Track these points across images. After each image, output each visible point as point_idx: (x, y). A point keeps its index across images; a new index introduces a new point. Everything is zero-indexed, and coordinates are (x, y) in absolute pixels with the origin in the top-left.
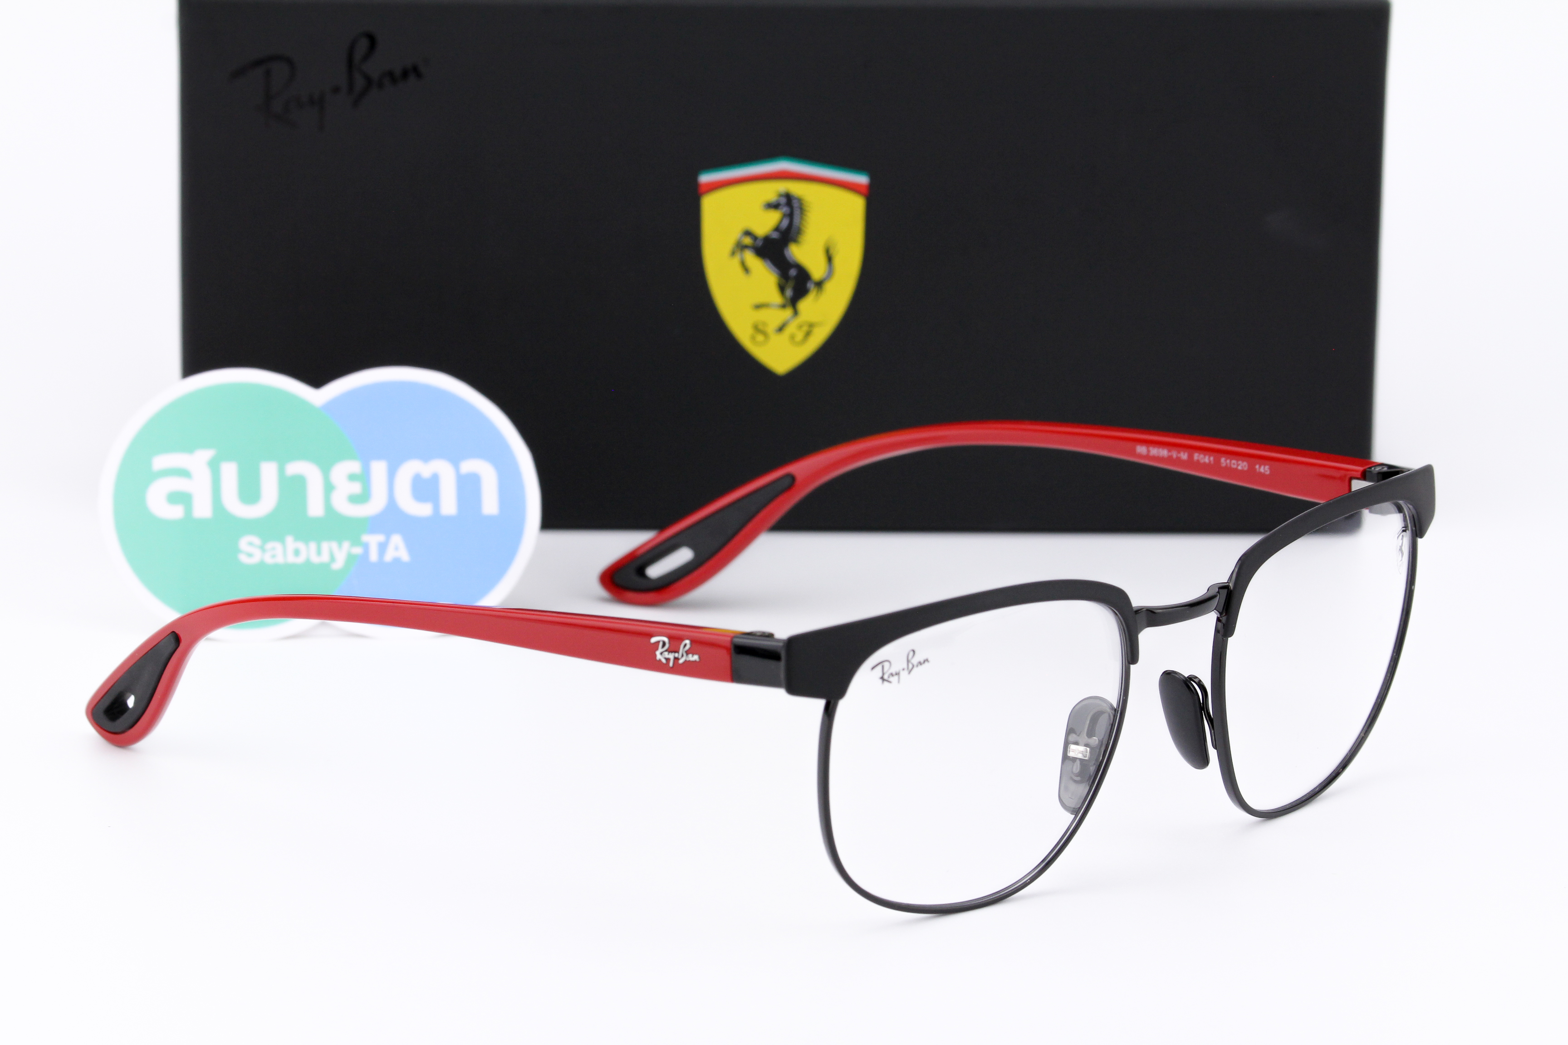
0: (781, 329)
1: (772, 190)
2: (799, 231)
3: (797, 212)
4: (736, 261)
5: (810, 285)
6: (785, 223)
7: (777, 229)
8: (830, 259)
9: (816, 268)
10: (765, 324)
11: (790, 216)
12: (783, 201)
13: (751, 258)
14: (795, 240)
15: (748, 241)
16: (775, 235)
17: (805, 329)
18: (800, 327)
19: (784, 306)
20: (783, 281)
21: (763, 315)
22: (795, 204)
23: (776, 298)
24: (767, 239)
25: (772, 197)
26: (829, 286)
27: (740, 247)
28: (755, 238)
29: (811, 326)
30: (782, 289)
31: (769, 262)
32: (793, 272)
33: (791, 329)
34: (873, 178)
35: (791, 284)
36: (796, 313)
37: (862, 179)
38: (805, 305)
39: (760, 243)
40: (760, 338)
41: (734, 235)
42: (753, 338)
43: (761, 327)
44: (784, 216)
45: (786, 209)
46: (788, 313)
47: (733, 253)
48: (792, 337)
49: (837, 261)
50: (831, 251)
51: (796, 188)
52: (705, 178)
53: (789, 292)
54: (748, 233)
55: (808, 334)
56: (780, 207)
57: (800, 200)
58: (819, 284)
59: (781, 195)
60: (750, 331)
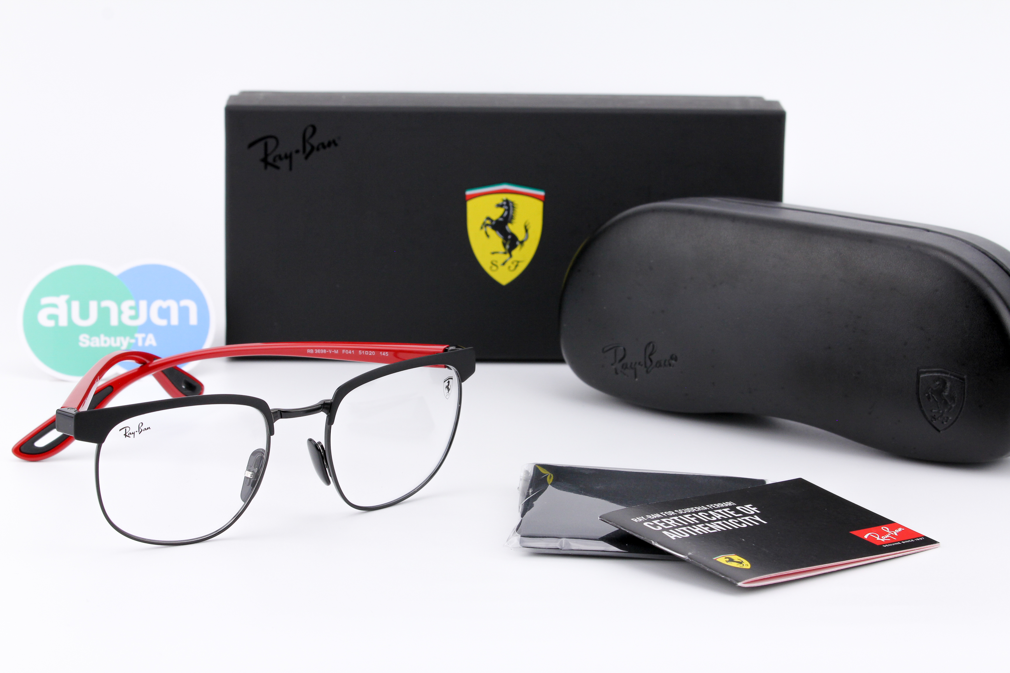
0: (504, 264)
1: (500, 198)
2: (512, 218)
3: (511, 208)
4: (483, 231)
5: (518, 243)
6: (506, 213)
7: (502, 217)
8: (527, 231)
9: (520, 236)
10: (496, 261)
11: (508, 210)
12: (505, 203)
13: (490, 230)
14: (510, 222)
15: (488, 222)
16: (501, 219)
17: (515, 264)
18: (513, 263)
19: (505, 253)
20: (505, 241)
21: (495, 257)
22: (511, 204)
23: (502, 249)
24: (497, 221)
25: (500, 202)
26: (526, 243)
27: (485, 225)
28: (492, 221)
29: (518, 262)
30: (504, 245)
31: (498, 232)
32: (509, 237)
33: (509, 263)
34: (546, 193)
35: (509, 242)
36: (511, 256)
37: (542, 193)
38: (515, 252)
39: (494, 223)
40: (494, 268)
41: (482, 219)
42: (491, 268)
43: (494, 263)
44: (505, 210)
45: (506, 207)
46: (507, 256)
47: (482, 228)
48: (509, 267)
49: (530, 232)
50: (528, 227)
51: (511, 197)
52: (469, 193)
53: (508, 247)
54: (488, 218)
55: (517, 266)
56: (504, 206)
57: (512, 203)
58: (522, 243)
59: (504, 201)
60: (490, 265)
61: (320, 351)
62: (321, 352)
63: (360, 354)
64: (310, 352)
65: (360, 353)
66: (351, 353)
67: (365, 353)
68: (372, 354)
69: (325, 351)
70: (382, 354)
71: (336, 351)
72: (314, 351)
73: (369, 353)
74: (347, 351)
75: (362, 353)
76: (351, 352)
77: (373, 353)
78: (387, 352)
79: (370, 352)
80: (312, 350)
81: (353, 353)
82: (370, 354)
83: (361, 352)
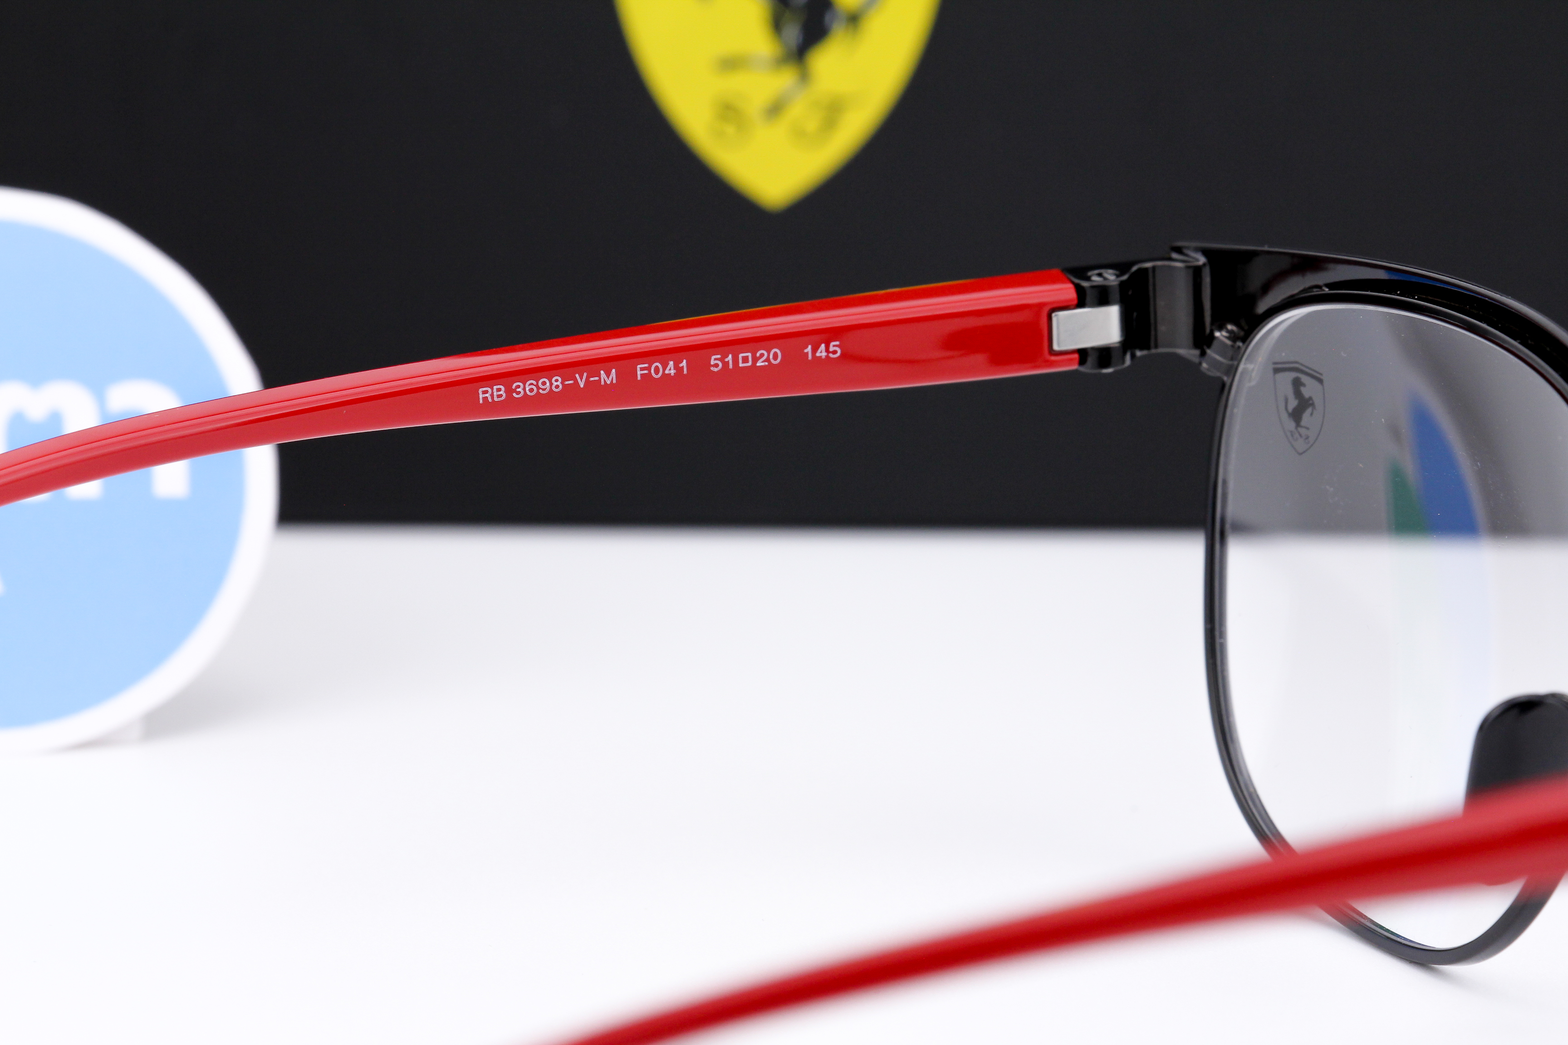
0: (774, 112)
5: (835, 20)
17: (825, 110)
18: (813, 107)
19: (780, 63)
23: (765, 46)
29: (838, 103)
30: (776, 26)
35: (796, 16)
36: (805, 77)
38: (824, 61)
40: (731, 131)
48: (798, 127)
53: (792, 34)
55: (830, 122)
58: (856, 19)
60: (712, 116)
61: (537, 386)
62: (538, 388)
63: (716, 370)
64: (492, 395)
65: (716, 365)
66: (673, 372)
67: (735, 360)
68: (768, 360)
69: (557, 382)
70: (815, 350)
71: (608, 374)
72: (509, 391)
73: (755, 359)
74: (657, 368)
75: (726, 364)
76: (676, 367)
77: (775, 356)
78: (837, 343)
79: (762, 355)
80: (501, 387)
81: (685, 371)
82: (759, 364)
83: (722, 360)
